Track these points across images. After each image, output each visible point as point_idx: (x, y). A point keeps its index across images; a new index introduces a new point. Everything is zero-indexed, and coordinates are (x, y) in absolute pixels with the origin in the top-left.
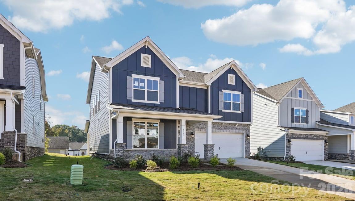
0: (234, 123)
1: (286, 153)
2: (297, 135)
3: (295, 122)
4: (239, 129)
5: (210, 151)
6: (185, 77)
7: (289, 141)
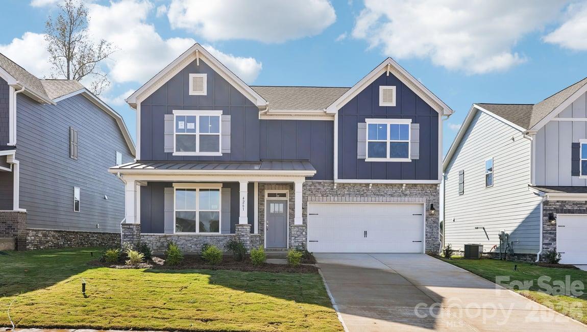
0: (398, 184)
1: (543, 244)
2: (575, 204)
3: (583, 174)
4: (411, 195)
5: (296, 237)
6: (268, 103)
7: (552, 218)
